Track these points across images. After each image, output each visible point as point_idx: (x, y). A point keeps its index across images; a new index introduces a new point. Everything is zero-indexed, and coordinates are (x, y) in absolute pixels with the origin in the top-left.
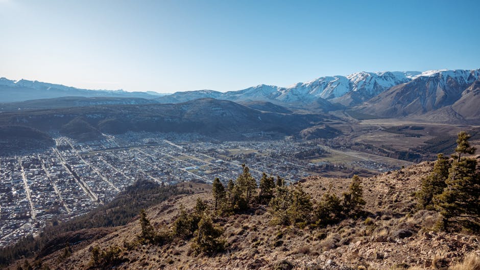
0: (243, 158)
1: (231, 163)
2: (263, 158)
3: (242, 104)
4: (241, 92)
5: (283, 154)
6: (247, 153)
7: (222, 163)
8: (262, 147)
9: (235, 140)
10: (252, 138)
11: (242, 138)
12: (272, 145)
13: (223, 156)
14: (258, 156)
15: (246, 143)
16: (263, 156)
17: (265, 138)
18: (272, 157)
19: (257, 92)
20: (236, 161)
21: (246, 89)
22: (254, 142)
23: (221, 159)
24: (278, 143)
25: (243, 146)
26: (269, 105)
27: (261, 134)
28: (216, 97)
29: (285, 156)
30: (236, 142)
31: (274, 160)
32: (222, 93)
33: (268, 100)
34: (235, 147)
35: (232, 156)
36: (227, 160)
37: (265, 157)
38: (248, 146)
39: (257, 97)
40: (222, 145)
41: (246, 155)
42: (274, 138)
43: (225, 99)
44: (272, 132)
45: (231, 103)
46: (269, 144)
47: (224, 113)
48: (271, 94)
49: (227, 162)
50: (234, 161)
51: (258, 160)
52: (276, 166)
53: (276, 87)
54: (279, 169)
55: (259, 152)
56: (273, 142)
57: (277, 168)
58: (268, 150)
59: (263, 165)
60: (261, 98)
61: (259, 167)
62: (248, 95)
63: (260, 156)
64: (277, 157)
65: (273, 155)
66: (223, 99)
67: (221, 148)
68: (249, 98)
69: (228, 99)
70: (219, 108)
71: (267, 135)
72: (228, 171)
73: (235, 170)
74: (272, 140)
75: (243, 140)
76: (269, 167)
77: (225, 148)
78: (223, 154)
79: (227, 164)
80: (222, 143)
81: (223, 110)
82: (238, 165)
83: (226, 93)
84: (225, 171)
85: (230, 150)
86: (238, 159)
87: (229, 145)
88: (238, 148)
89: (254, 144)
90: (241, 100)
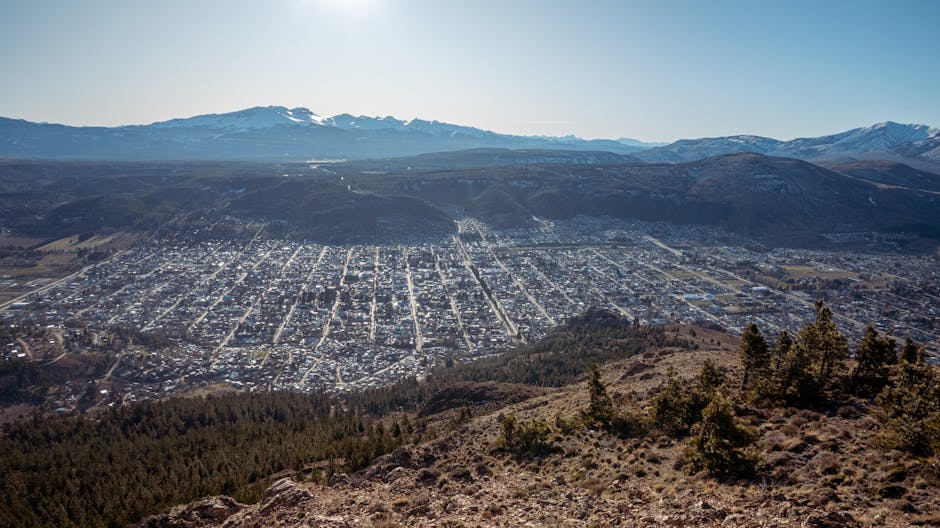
0: (818, 288)
1: (789, 297)
2: (872, 293)
3: (829, 168)
4: (830, 139)
5: (926, 289)
6: (831, 278)
7: (766, 293)
8: (871, 266)
9: (804, 247)
10: (846, 246)
11: (821, 244)
12: (898, 265)
13: (770, 279)
14: (858, 287)
15: (830, 255)
16: (871, 288)
17: (880, 249)
18: (897, 292)
19: (870, 140)
20: (800, 293)
21: (842, 134)
22: (850, 255)
23: (765, 284)
24: (915, 262)
25: (821, 261)
26: (900, 170)
27: (871, 237)
28: (766, 151)
29: (933, 294)
30: (805, 251)
31: (899, 299)
32: (782, 143)
33: (898, 159)
34: (802, 262)
35: (792, 281)
36: (780, 289)
37: (877, 290)
38: (835, 261)
39: (871, 151)
40: (770, 255)
41: (828, 282)
42: (905, 247)
43: (787, 155)
44: (902, 235)
45: (802, 164)
46: (890, 262)
47: (781, 186)
48: (910, 144)
49: (778, 293)
50: (795, 293)
51: (858, 297)
52: (906, 314)
53: (925, 128)
54: (913, 324)
55: (861, 277)
56: (901, 259)
57: (907, 320)
58: (886, 275)
59: (868, 308)
60: (880, 153)
61: (857, 311)
62: (847, 146)
63: (864, 287)
64: (910, 294)
65: (899, 289)
66: (783, 155)
67: (767, 262)
68: (849, 153)
69: (795, 157)
70: (773, 176)
71: (888, 240)
72: (779, 311)
73: (797, 313)
74: (899, 252)
75: (824, 248)
76: (886, 315)
77: (778, 262)
78: (771, 274)
79: (779, 297)
80: (770, 250)
81: (780, 179)
82: (803, 302)
83: (790, 143)
84: (772, 311)
85: (787, 268)
86: (805, 288)
87: (788, 257)
88: (811, 266)
89: (849, 260)
90: (827, 158)
